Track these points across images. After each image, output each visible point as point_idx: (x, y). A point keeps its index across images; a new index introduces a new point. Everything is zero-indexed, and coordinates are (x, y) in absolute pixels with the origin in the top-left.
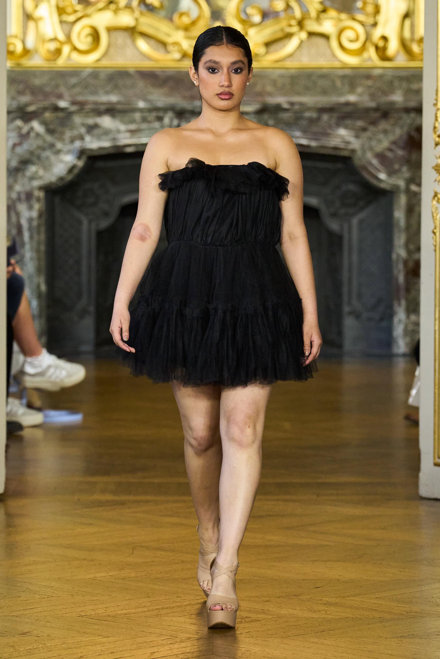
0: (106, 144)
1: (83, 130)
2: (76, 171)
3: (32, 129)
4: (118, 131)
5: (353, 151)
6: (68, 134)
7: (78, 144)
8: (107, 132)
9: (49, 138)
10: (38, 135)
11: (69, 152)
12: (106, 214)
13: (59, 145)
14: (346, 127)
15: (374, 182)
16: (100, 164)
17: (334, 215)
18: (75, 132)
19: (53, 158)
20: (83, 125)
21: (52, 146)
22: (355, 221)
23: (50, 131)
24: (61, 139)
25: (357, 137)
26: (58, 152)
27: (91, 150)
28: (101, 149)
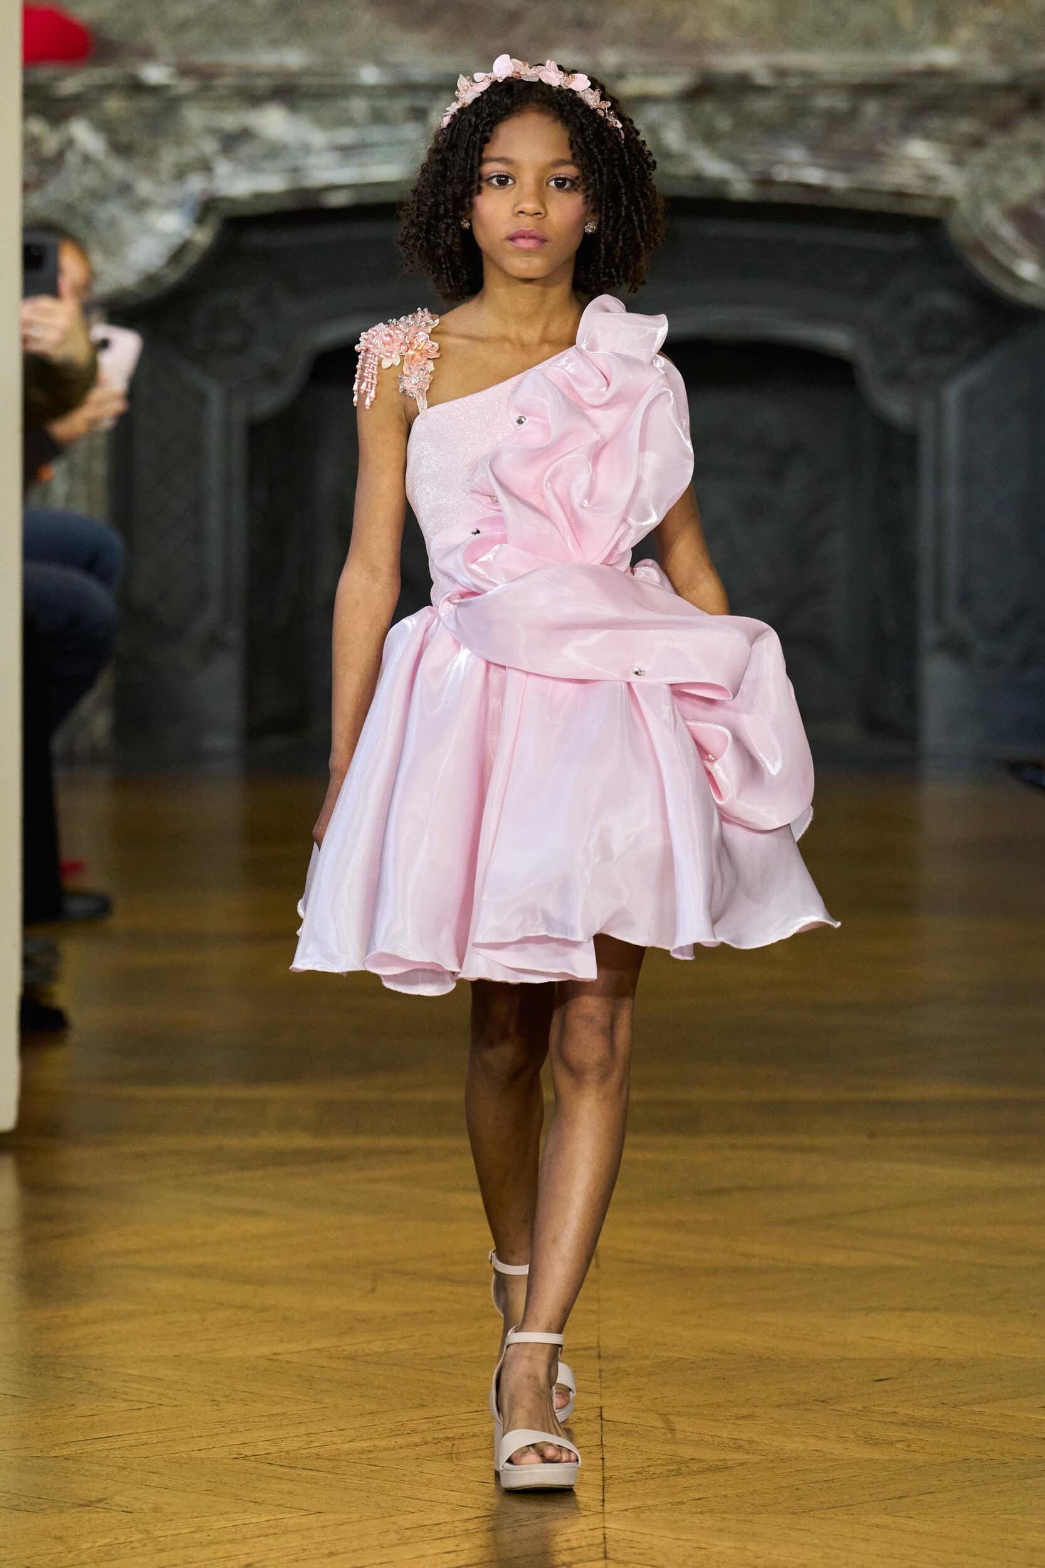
0: (272, 183)
1: (209, 146)
2: (191, 259)
3: (70, 143)
4: (306, 149)
5: (948, 202)
6: (169, 157)
7: (196, 184)
8: (275, 151)
9: (118, 169)
10: (87, 159)
11: (171, 205)
12: (272, 376)
13: (145, 187)
14: (927, 136)
15: (1006, 287)
16: (257, 239)
17: (896, 377)
18: (190, 153)
19: (128, 223)
20: (212, 131)
21: (125, 189)
22: (953, 394)
23: (121, 149)
24: (150, 171)
25: (958, 162)
26: (141, 206)
27: (232, 201)
28: (258, 196)
